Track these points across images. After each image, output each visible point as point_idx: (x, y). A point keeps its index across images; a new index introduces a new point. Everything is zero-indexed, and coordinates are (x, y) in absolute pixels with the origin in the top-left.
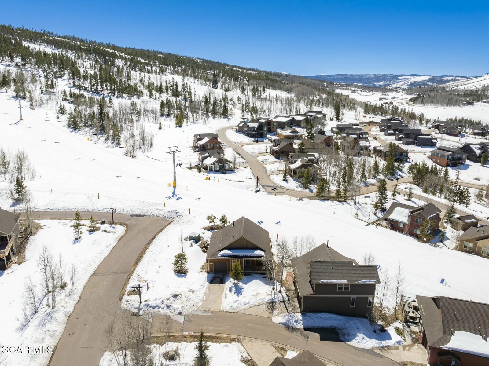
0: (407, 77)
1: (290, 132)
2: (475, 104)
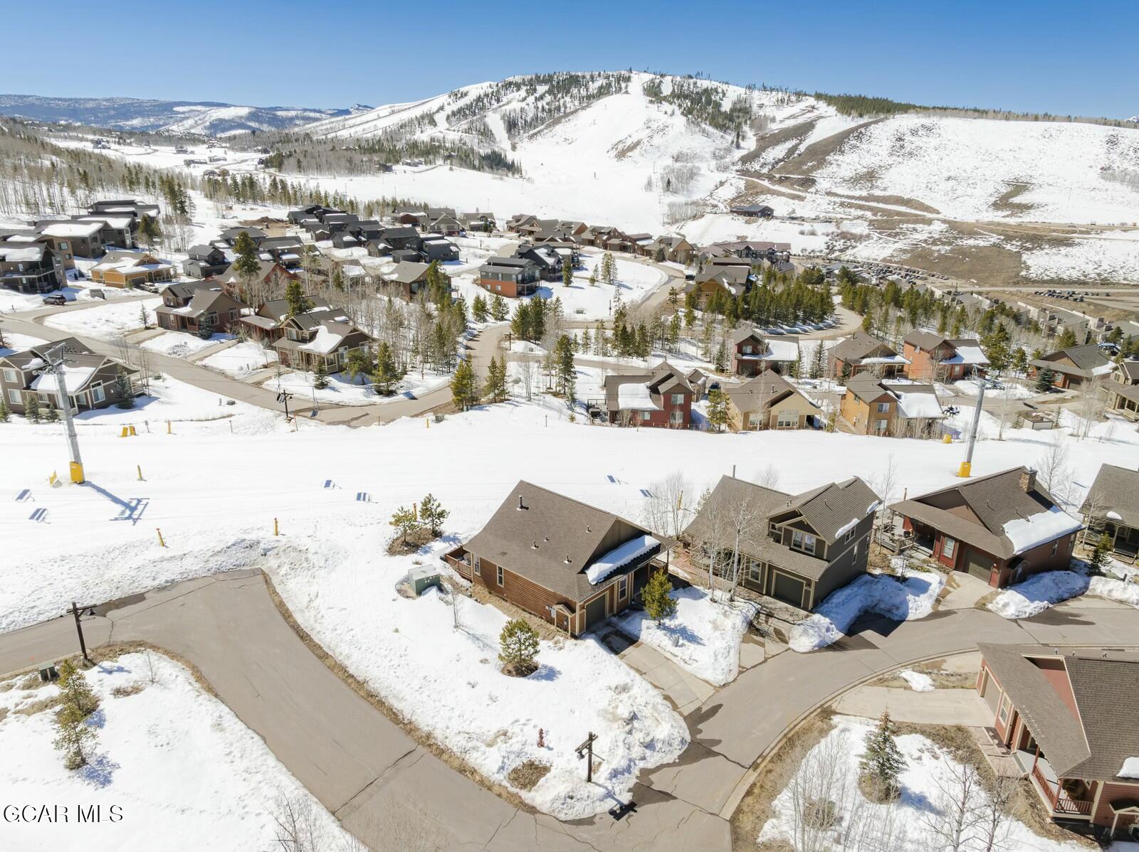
0: (195, 108)
1: (138, 265)
2: (394, 167)
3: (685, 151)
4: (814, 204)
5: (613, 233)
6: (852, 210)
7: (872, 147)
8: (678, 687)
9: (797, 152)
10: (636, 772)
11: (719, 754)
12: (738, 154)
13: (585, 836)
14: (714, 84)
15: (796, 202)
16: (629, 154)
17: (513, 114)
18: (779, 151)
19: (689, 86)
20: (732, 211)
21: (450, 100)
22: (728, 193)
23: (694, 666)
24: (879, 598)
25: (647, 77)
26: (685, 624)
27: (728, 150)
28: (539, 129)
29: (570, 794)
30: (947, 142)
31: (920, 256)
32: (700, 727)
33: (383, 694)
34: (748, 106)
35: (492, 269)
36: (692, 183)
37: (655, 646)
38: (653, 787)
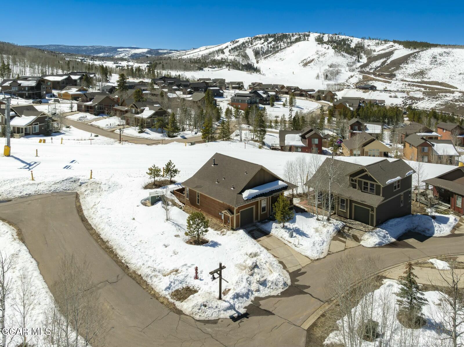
0: (126, 49)
1: (77, 91)
2: (204, 69)
3: (334, 63)
4: (394, 85)
5: (297, 89)
6: (414, 87)
7: (421, 61)
8: (289, 258)
9: (386, 63)
10: (252, 298)
11: (307, 293)
12: (359, 65)
13: (209, 330)
14: (347, 37)
15: (387, 84)
16: (309, 64)
17: (257, 49)
18: (378, 63)
19: (336, 37)
20: (357, 88)
21: (231, 44)
22: (354, 80)
23: (301, 248)
24: (417, 224)
25: (317, 35)
26: (299, 228)
27: (354, 63)
28: (269, 55)
29: (205, 303)
30: (457, 59)
31: (450, 107)
32: (298, 278)
33: (114, 247)
34: (363, 45)
35: (236, 98)
36: (337, 76)
37: (279, 237)
38: (260, 307)
